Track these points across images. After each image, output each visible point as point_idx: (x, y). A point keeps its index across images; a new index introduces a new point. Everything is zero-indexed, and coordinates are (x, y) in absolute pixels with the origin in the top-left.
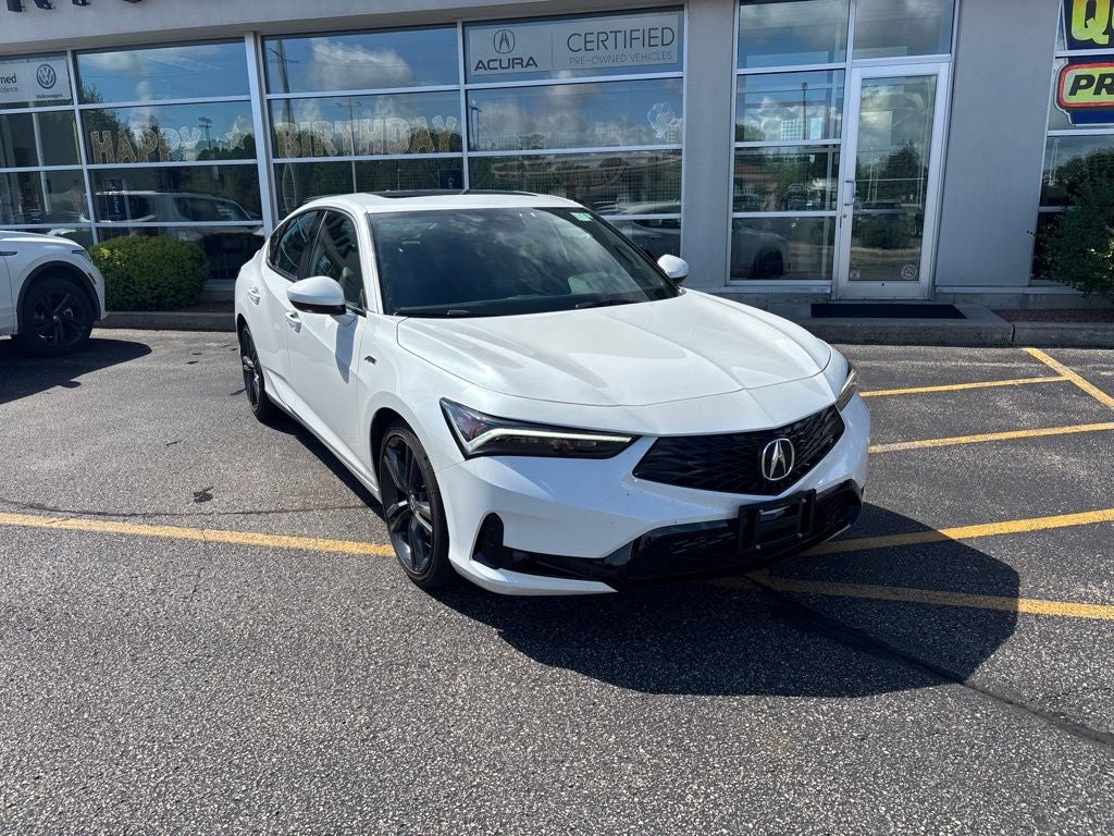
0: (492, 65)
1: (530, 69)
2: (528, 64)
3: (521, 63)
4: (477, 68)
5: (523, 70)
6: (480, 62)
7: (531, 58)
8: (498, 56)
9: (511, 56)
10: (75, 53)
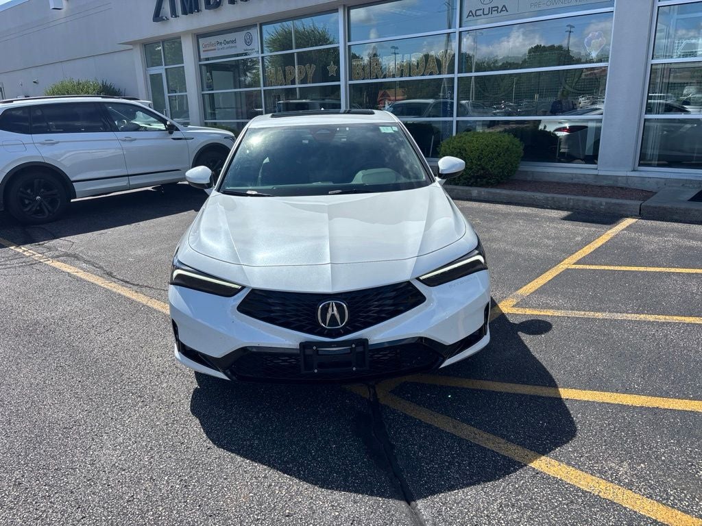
0: (478, 13)
1: (504, 13)
2: (502, 11)
3: (497, 10)
4: (468, 16)
5: (499, 14)
6: (471, 11)
7: (504, 6)
8: (482, 7)
9: (491, 6)
10: (261, 25)
